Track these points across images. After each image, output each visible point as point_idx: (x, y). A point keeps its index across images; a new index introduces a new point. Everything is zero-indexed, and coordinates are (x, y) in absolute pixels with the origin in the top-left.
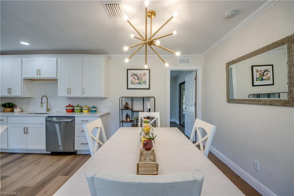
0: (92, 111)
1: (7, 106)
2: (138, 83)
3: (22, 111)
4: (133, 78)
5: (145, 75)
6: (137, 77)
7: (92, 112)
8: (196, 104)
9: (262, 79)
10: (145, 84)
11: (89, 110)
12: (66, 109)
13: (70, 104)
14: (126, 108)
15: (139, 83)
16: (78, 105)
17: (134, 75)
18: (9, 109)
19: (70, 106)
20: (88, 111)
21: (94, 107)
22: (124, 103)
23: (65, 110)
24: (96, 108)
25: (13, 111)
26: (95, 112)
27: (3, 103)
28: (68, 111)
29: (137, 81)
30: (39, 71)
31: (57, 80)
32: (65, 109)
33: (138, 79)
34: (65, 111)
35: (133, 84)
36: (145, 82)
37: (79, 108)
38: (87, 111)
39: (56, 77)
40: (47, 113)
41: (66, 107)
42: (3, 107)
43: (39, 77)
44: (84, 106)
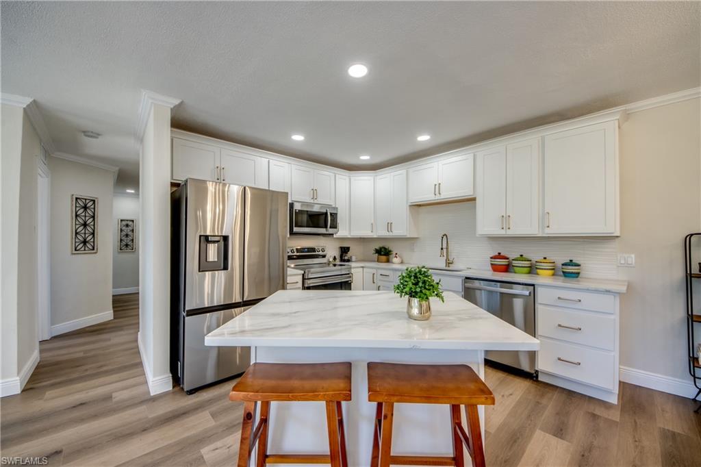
0: (566, 274)
1: (382, 253)
3: (402, 263)
7: (565, 276)
11: (553, 269)
12: (492, 264)
13: (499, 253)
16: (521, 256)
18: (384, 258)
19: (499, 256)
20: (551, 272)
21: (571, 263)
23: (490, 265)
24: (579, 265)
25: (388, 261)
26: (577, 277)
27: (377, 248)
28: (495, 268)
30: (438, 188)
31: (474, 199)
32: (489, 263)
34: (490, 268)
37: (527, 263)
39: (472, 194)
40: (447, 268)
41: (491, 258)
42: (377, 255)
43: (438, 198)
44: (540, 258)
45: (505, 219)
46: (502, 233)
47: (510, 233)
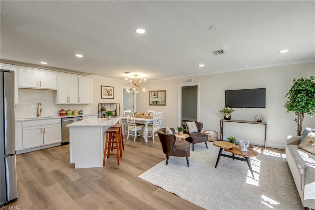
0: (80, 114)
2: (107, 95)
4: (105, 91)
5: (111, 90)
6: (107, 91)
8: (133, 107)
9: (155, 95)
10: (112, 95)
12: (60, 113)
14: (103, 110)
15: (109, 95)
16: (69, 110)
17: (105, 90)
19: (62, 110)
21: (81, 111)
22: (100, 108)
24: (83, 111)
26: (83, 114)
29: (107, 94)
30: (39, 83)
33: (107, 92)
35: (105, 95)
36: (112, 94)
37: (71, 112)
38: (77, 114)
39: (56, 88)
41: (60, 111)
43: (38, 87)
44: (74, 110)
45: (68, 99)
46: (67, 103)
47: (70, 103)
